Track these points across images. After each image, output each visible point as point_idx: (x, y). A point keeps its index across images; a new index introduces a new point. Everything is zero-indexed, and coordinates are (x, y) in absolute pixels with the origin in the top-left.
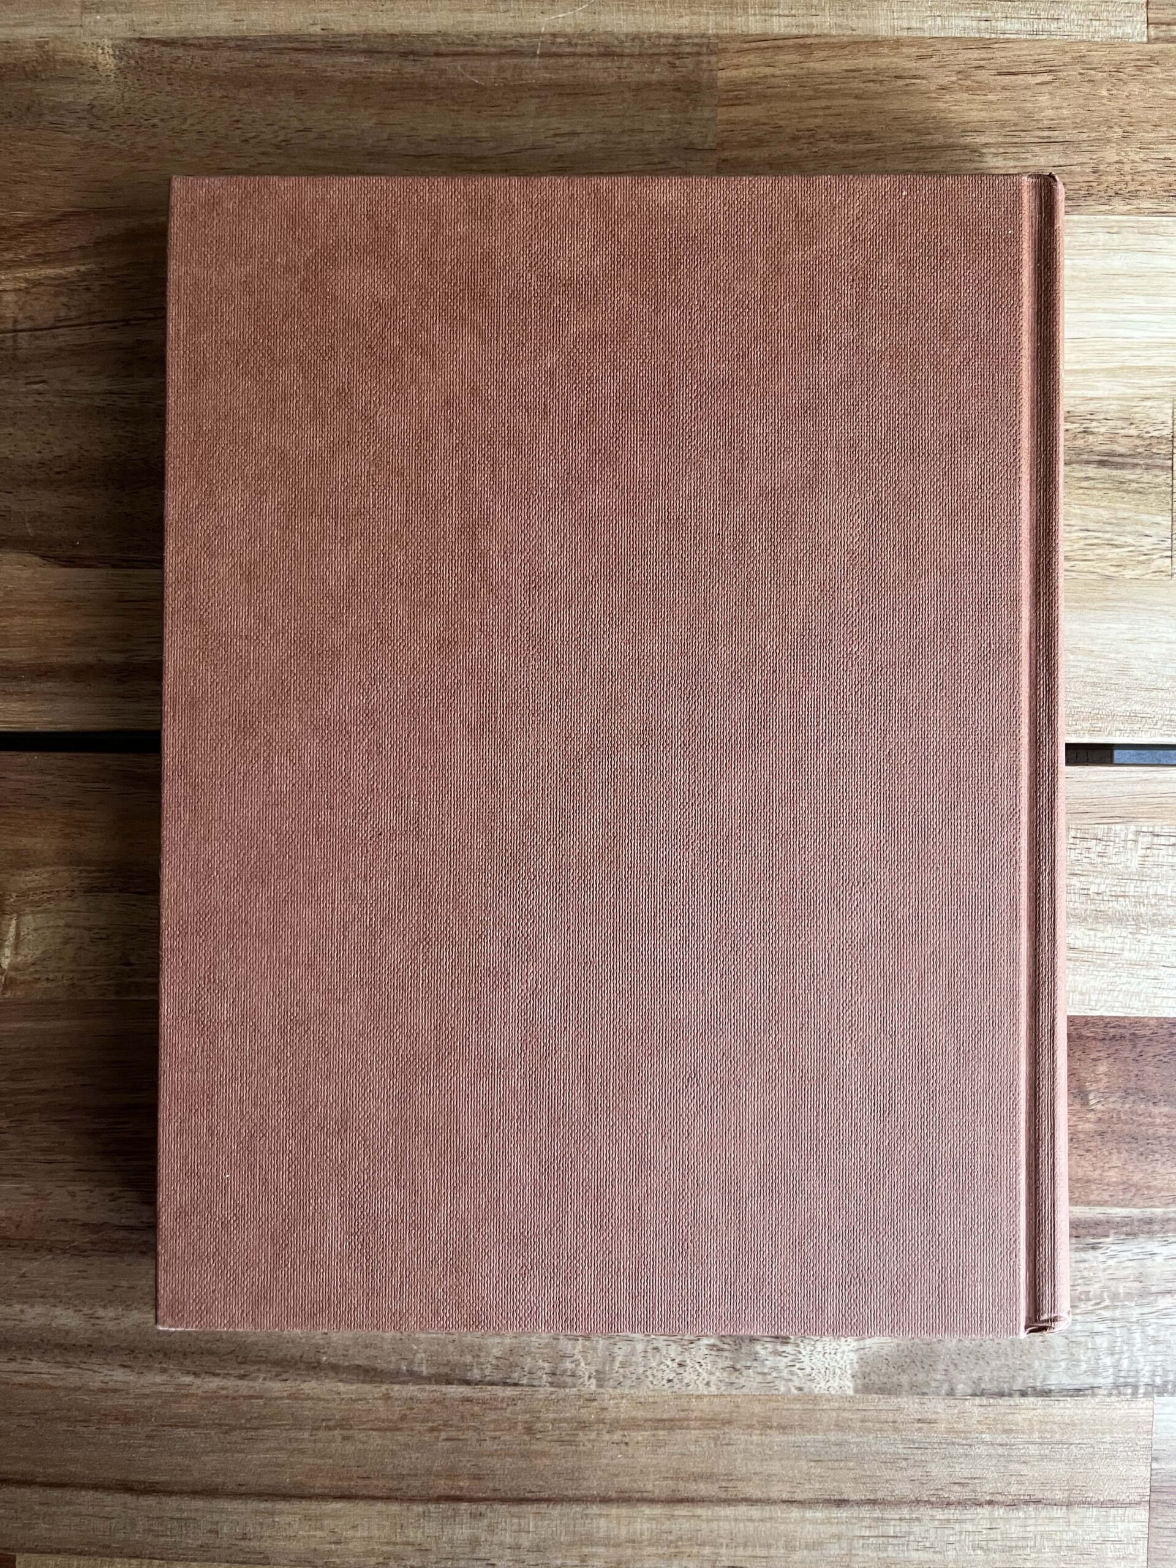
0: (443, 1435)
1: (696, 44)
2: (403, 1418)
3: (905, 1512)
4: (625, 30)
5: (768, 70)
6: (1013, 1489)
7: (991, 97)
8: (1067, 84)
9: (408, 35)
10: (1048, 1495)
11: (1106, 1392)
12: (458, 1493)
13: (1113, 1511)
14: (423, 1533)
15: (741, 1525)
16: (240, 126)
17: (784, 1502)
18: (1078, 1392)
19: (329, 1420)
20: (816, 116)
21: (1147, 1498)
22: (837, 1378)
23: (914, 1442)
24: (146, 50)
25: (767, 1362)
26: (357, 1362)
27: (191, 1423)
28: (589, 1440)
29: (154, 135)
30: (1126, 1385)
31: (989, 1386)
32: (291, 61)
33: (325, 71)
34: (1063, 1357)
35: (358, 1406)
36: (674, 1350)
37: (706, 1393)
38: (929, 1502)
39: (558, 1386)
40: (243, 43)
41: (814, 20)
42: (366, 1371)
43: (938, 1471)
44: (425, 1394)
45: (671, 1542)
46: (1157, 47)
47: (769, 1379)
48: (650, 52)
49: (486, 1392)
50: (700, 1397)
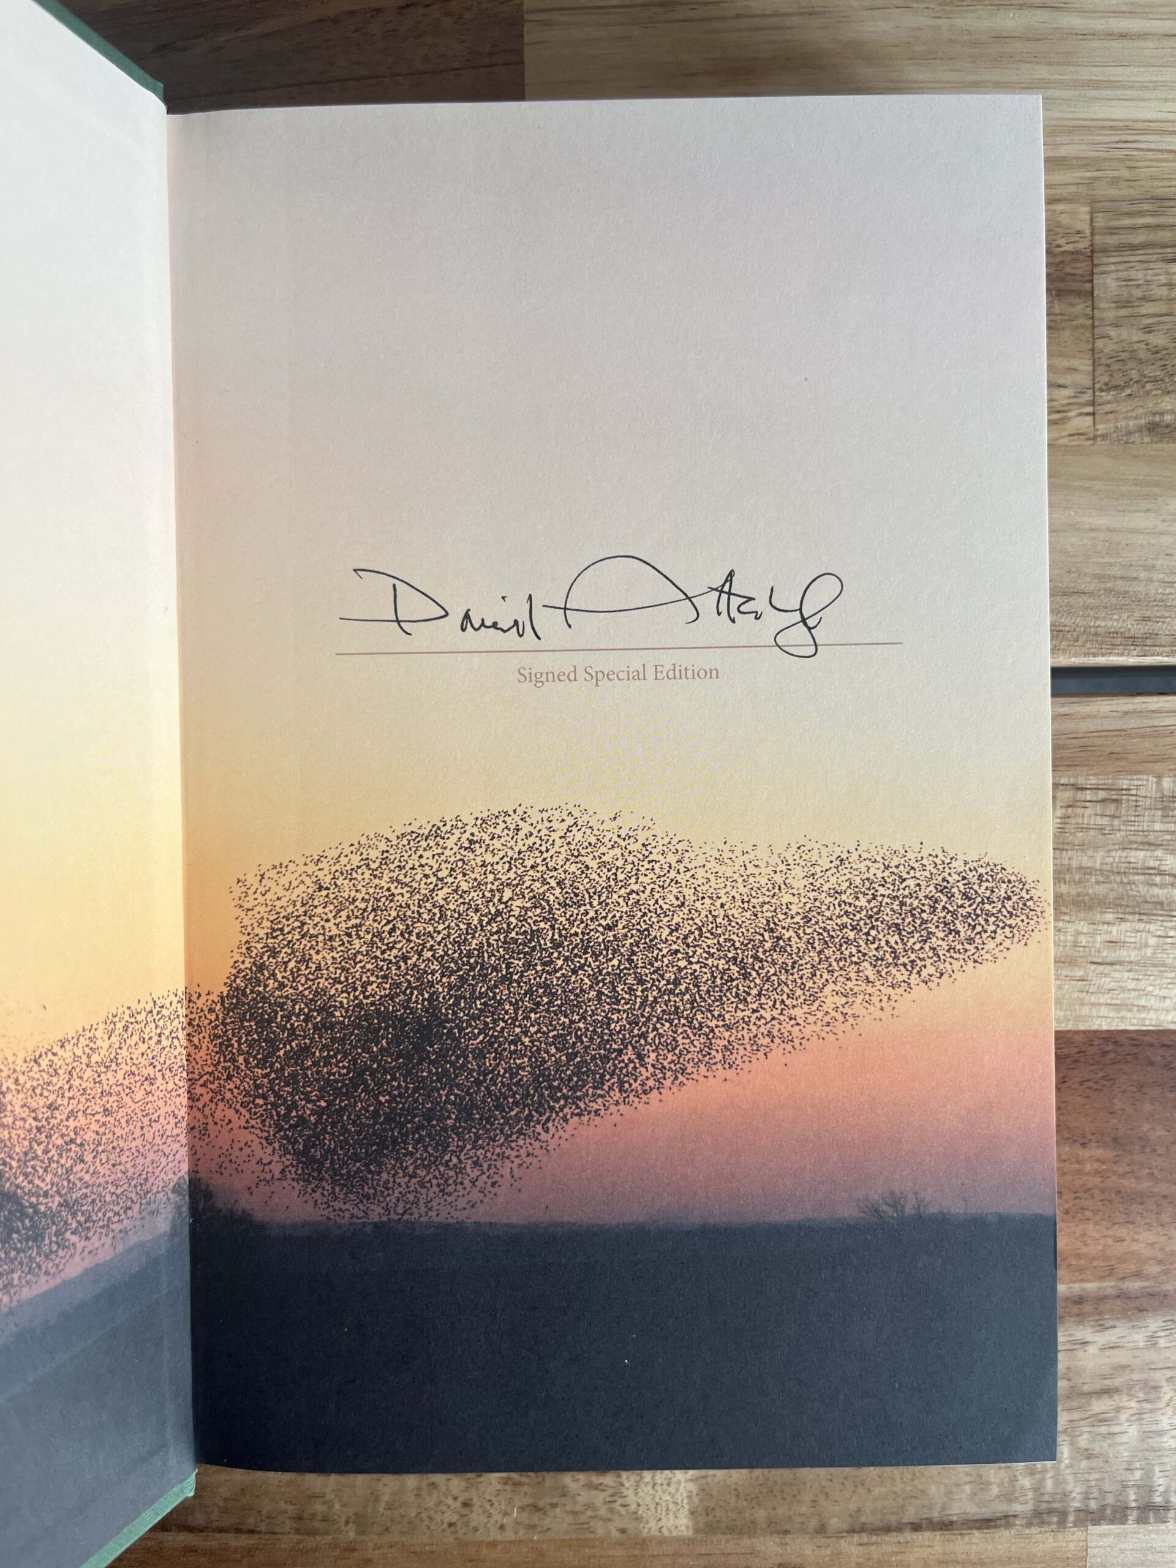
11: (1024, 1522)
18: (986, 1524)
22: (671, 1516)
25: (579, 1498)
30: (1051, 1512)
31: (870, 1519)
39: (307, 1533)
47: (583, 1518)
49: (213, 1541)
50: (493, 1544)
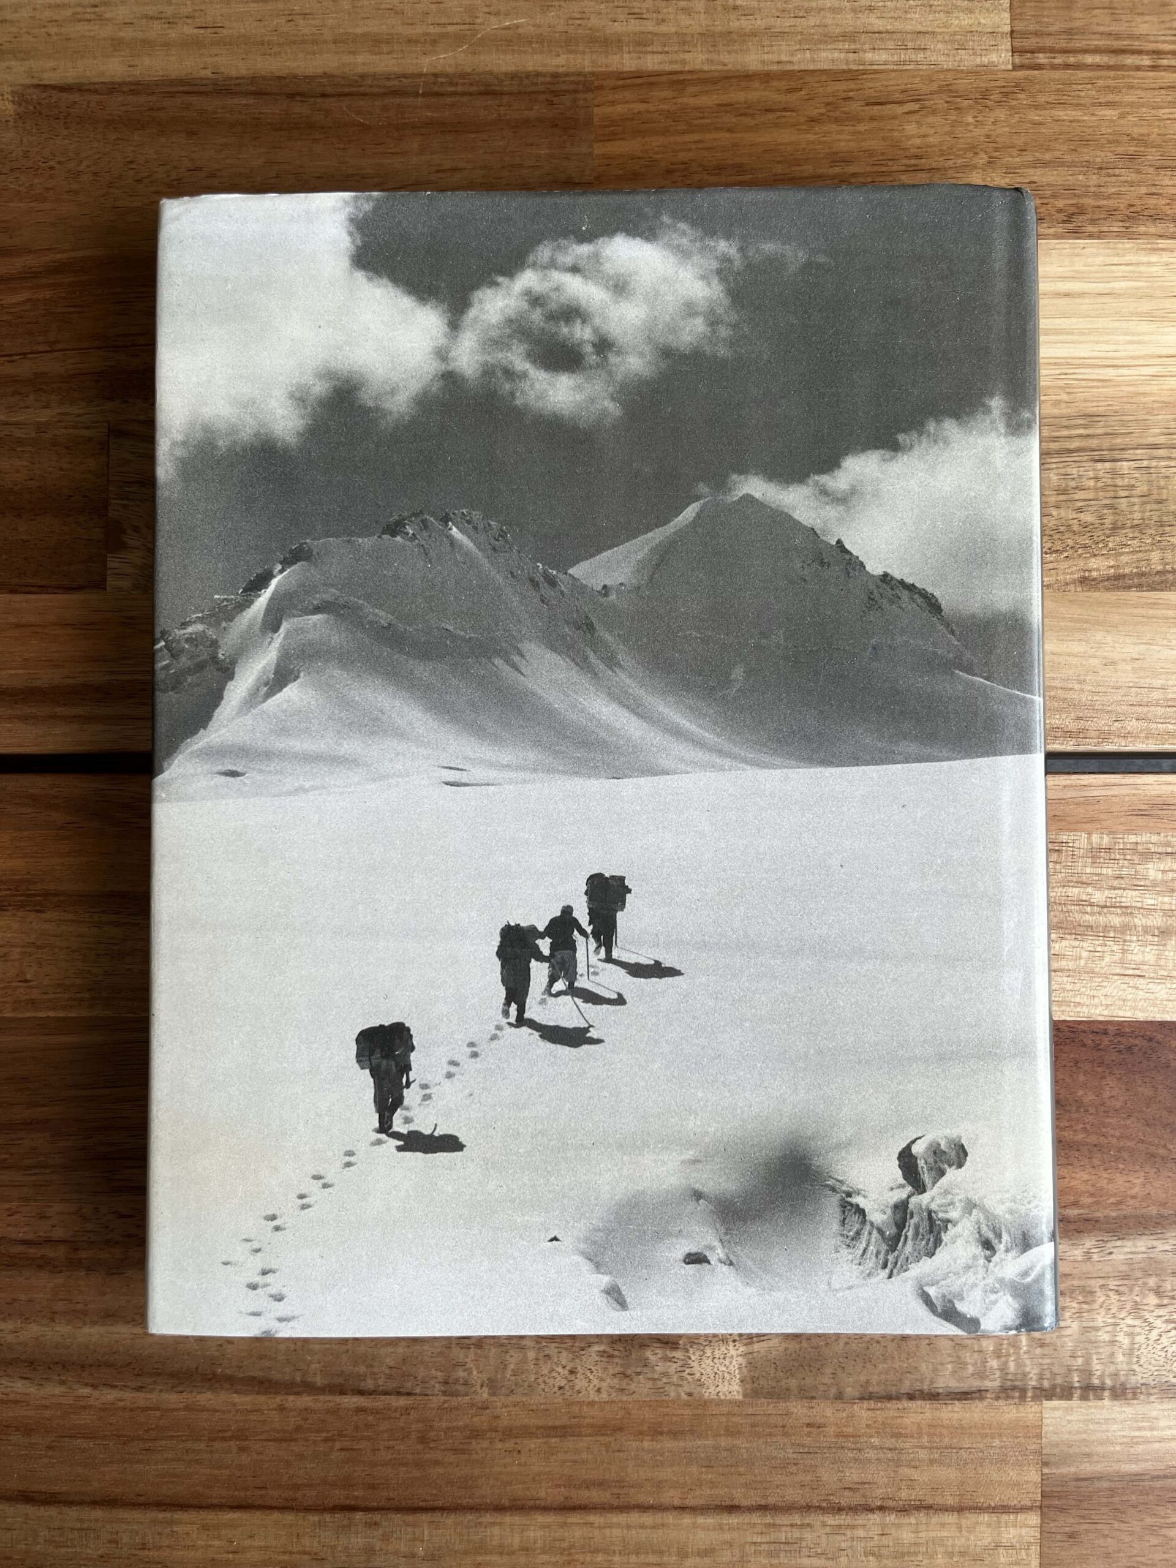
0: (338, 1445)
1: (572, 82)
2: (298, 1429)
3: (797, 1519)
4: (504, 69)
5: (642, 107)
6: (904, 1494)
7: (861, 127)
8: (934, 112)
9: (295, 77)
10: (939, 1500)
11: (993, 1396)
12: (353, 1503)
13: (1005, 1517)
14: (319, 1542)
15: (634, 1532)
16: (134, 166)
17: (676, 1508)
18: (964, 1396)
19: (225, 1431)
20: (690, 150)
21: (1038, 1504)
22: (726, 1383)
23: (803, 1446)
24: (44, 95)
25: (657, 1368)
26: (252, 1374)
27: (91, 1436)
28: (482, 1449)
29: (51, 177)
30: (1014, 1388)
31: (876, 1389)
32: (182, 103)
33: (215, 113)
34: (950, 1359)
35: (253, 1417)
36: (565, 1358)
37: (597, 1399)
38: (820, 1508)
39: (451, 1395)
40: (136, 88)
41: (687, 56)
42: (261, 1383)
43: (828, 1476)
44: (320, 1405)
45: (564, 1550)
46: (1021, 74)
47: (660, 1384)
48: (528, 90)
49: (380, 1402)
50: (592, 1404)
